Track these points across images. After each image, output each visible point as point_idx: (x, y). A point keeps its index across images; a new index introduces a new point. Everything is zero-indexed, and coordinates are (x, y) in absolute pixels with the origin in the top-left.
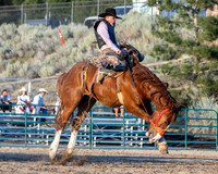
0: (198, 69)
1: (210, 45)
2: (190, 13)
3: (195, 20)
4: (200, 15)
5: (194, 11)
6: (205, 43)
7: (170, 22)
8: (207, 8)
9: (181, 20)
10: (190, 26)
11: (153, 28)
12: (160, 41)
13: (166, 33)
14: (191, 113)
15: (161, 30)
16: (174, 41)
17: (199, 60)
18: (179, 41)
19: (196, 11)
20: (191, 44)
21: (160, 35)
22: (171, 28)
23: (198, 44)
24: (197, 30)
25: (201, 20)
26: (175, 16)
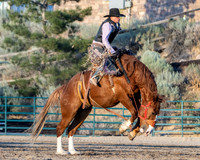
0: (45, 60)
1: (57, 37)
2: (38, 7)
3: (43, 15)
4: (48, 10)
5: (42, 6)
6: (53, 35)
7: (20, 16)
8: (54, 3)
9: (30, 14)
10: (38, 20)
11: (4, 22)
12: (11, 34)
13: (16, 27)
14: (39, 101)
15: (11, 23)
16: (23, 34)
17: (46, 51)
18: (28, 34)
19: (44, 6)
20: (40, 36)
21: (10, 28)
22: (21, 22)
23: (46, 37)
24: (45, 23)
25: (48, 15)
26: (25, 10)
